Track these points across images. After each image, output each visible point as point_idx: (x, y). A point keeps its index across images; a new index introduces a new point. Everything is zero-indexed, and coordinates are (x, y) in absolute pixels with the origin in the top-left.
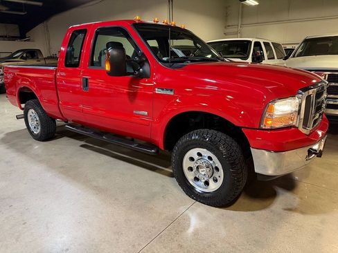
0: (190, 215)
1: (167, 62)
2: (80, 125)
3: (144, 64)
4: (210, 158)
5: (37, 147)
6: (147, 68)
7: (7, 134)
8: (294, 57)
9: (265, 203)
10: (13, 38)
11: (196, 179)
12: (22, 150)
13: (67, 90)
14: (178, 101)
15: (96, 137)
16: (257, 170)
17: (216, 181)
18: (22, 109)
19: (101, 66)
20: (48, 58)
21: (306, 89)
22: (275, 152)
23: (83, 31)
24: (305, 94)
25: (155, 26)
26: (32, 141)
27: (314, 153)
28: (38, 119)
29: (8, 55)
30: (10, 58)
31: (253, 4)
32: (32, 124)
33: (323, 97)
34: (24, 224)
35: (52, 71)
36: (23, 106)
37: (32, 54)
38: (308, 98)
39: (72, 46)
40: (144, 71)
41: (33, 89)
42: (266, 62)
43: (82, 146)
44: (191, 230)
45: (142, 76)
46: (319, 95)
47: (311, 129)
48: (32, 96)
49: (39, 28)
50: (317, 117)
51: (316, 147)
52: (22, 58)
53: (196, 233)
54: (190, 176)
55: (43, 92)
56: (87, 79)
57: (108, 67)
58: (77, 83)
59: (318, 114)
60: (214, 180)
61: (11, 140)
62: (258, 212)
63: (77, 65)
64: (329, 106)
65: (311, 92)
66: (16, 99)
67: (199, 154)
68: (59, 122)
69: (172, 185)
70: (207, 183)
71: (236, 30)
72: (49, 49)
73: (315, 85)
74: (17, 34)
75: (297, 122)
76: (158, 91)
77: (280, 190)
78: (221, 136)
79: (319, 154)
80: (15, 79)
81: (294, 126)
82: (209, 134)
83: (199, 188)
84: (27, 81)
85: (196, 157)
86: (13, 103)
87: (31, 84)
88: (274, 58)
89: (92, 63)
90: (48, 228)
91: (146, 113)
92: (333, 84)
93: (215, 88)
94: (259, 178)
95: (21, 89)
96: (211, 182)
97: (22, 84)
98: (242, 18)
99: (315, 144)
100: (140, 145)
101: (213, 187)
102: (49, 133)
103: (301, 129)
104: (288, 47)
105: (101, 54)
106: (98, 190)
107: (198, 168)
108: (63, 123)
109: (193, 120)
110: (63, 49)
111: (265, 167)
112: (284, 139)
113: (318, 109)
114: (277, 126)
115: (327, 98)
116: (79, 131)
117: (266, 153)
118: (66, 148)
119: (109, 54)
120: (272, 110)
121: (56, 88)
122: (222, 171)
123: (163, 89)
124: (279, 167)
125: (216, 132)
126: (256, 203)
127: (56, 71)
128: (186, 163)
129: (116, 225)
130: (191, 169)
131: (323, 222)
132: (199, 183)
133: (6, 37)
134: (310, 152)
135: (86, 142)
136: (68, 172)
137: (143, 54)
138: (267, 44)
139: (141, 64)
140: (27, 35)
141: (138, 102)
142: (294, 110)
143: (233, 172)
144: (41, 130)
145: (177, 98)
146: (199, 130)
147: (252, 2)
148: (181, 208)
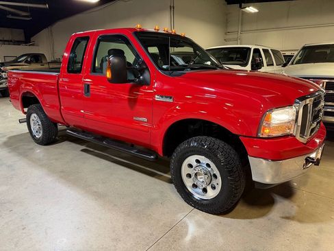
0: (188, 222)
1: (167, 70)
2: (80, 129)
3: (144, 72)
4: (208, 165)
5: (38, 151)
6: (147, 75)
7: (10, 138)
8: (292, 64)
9: (262, 211)
10: (18, 43)
11: (195, 186)
12: (24, 155)
13: (69, 95)
14: (177, 108)
15: (96, 142)
16: (254, 178)
17: (214, 188)
18: (25, 113)
19: (102, 73)
20: (52, 62)
21: (303, 98)
22: (272, 160)
23: (86, 38)
24: (303, 103)
25: (156, 34)
26: (34, 144)
27: (311, 162)
28: (40, 123)
29: (13, 59)
30: (15, 62)
31: (253, 12)
32: (35, 128)
33: (320, 106)
34: (23, 229)
35: (55, 77)
36: (26, 110)
37: (37, 58)
38: (306, 107)
39: (74, 53)
40: (144, 79)
41: (36, 94)
42: (265, 69)
43: (83, 150)
44: (188, 238)
45: (143, 83)
46: (316, 104)
47: (308, 137)
48: (35, 101)
49: (44, 33)
50: (314, 125)
51: (313, 155)
52: (27, 62)
53: (193, 241)
54: (188, 183)
55: (45, 96)
56: (88, 85)
57: (108, 75)
58: (79, 88)
59: (315, 123)
60: (212, 187)
61: (12, 143)
62: (255, 220)
63: (79, 71)
64: (327, 114)
65: (308, 101)
66: (19, 103)
67: (198, 161)
68: (60, 127)
69: (170, 191)
70: (205, 190)
71: (235, 36)
72: (53, 53)
73: (312, 94)
74: (22, 38)
75: (294, 131)
76: (157, 98)
77: (277, 198)
78: (219, 143)
79: (317, 163)
80: (19, 83)
81: (291, 135)
82: (207, 141)
83: (198, 194)
84: (30, 86)
85: (195, 164)
86: (15, 107)
87: (34, 89)
88: (273, 65)
89: (94, 70)
90: (47, 234)
91: (145, 120)
92: (331, 92)
93: (214, 96)
94: (257, 187)
95: (24, 93)
96: (209, 189)
97: (25, 89)
98: (242, 24)
99: (312, 153)
100: (139, 151)
101: (211, 194)
102: (51, 137)
103: (298, 137)
104: (288, 53)
105: (102, 61)
106: (98, 196)
107: (196, 174)
108: (65, 127)
109: (192, 127)
110: (66, 55)
111: (262, 176)
112: (281, 148)
113: (315, 117)
114: (274, 135)
115: (325, 105)
116: (80, 136)
117: (264, 161)
118: (67, 152)
119: (110, 62)
120: (269, 119)
121: (58, 92)
122: (220, 178)
123: (162, 97)
124: (276, 174)
125: (214, 139)
126: (254, 211)
127: (59, 77)
128: (185, 170)
129: (114, 232)
130: (189, 176)
131: (320, 231)
132: (197, 190)
133: (11, 41)
134: (308, 161)
135: (87, 146)
136: (68, 177)
137: (143, 62)
138: (266, 51)
139: (142, 71)
140: (32, 39)
141: (139, 108)
142: (291, 118)
143: (231, 180)
144: (43, 135)
145: (176, 105)
146: (197, 137)
147: (252, 9)
148: (179, 215)
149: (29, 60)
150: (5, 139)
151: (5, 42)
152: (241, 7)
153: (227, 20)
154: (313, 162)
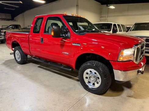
0: (86, 97)
1: (77, 32)
2: (38, 58)
3: (67, 33)
4: (95, 73)
5: (19, 67)
6: (69, 34)
7: (6, 61)
8: (130, 31)
9: (119, 93)
10: (9, 20)
11: (89, 82)
12: (13, 68)
13: (32, 42)
14: (81, 48)
16: (116, 79)
17: (98, 83)
18: (13, 50)
20: (23, 29)
21: (137, 45)
22: (123, 71)
23: (42, 18)
24: (136, 47)
25: (72, 17)
26: (17, 64)
27: (140, 72)
28: (20, 55)
29: (6, 27)
30: (7, 28)
31: (113, 8)
32: (17, 57)
33: (144, 48)
34: (14, 100)
35: (27, 34)
36: (13, 49)
37: (17, 27)
38: (138, 48)
40: (68, 36)
41: (18, 42)
42: (118, 33)
43: (39, 67)
44: (87, 105)
45: (67, 38)
46: (142, 47)
47: (139, 61)
48: (18, 45)
49: (20, 16)
50: (141, 57)
51: (141, 69)
52: (12, 28)
53: (89, 106)
54: (86, 81)
55: (23, 43)
56: (43, 38)
57: (52, 34)
58: (36, 40)
59: (142, 56)
61: (7, 63)
62: (116, 97)
63: (38, 32)
64: (146, 52)
65: (139, 46)
67: (91, 71)
68: (29, 56)
69: (78, 85)
70: (94, 84)
71: (105, 19)
73: (140, 43)
74: (10, 18)
75: (133, 59)
77: (125, 88)
78: (100, 64)
79: (142, 73)
81: (132, 61)
82: (95, 63)
83: (90, 86)
84: (16, 38)
85: (89, 73)
86: (9, 47)
87: (18, 40)
88: (122, 31)
89: (45, 32)
91: (68, 53)
92: (148, 43)
93: (97, 43)
94: (116, 82)
95: (13, 42)
97: (13, 40)
98: (108, 13)
99: (140, 68)
101: (97, 86)
102: (24, 61)
103: (135, 61)
104: (128, 26)
105: (49, 28)
106: (46, 86)
107: (90, 77)
109: (88, 57)
111: (119, 78)
112: (127, 66)
113: (142, 53)
114: (125, 60)
115: (146, 49)
116: (38, 60)
117: (120, 72)
118: (32, 68)
119: (53, 28)
120: (122, 53)
121: (29, 42)
123: (76, 43)
124: (125, 77)
125: (98, 62)
126: (115, 93)
127: (29, 35)
128: (85, 75)
129: (54, 101)
130: (87, 78)
132: (90, 84)
133: (5, 19)
134: (138, 72)
135: (40, 65)
136: (33, 78)
137: (67, 29)
138: (119, 25)
140: (15, 18)
141: (64, 49)
142: (132, 53)
143: (105, 80)
144: (21, 60)
145: (81, 47)
146: (91, 61)
147: (112, 7)
148: (83, 94)
149: (13, 27)
150: (3, 62)
151: (2, 19)
152: (107, 6)
153: (101, 11)
154: (141, 72)
